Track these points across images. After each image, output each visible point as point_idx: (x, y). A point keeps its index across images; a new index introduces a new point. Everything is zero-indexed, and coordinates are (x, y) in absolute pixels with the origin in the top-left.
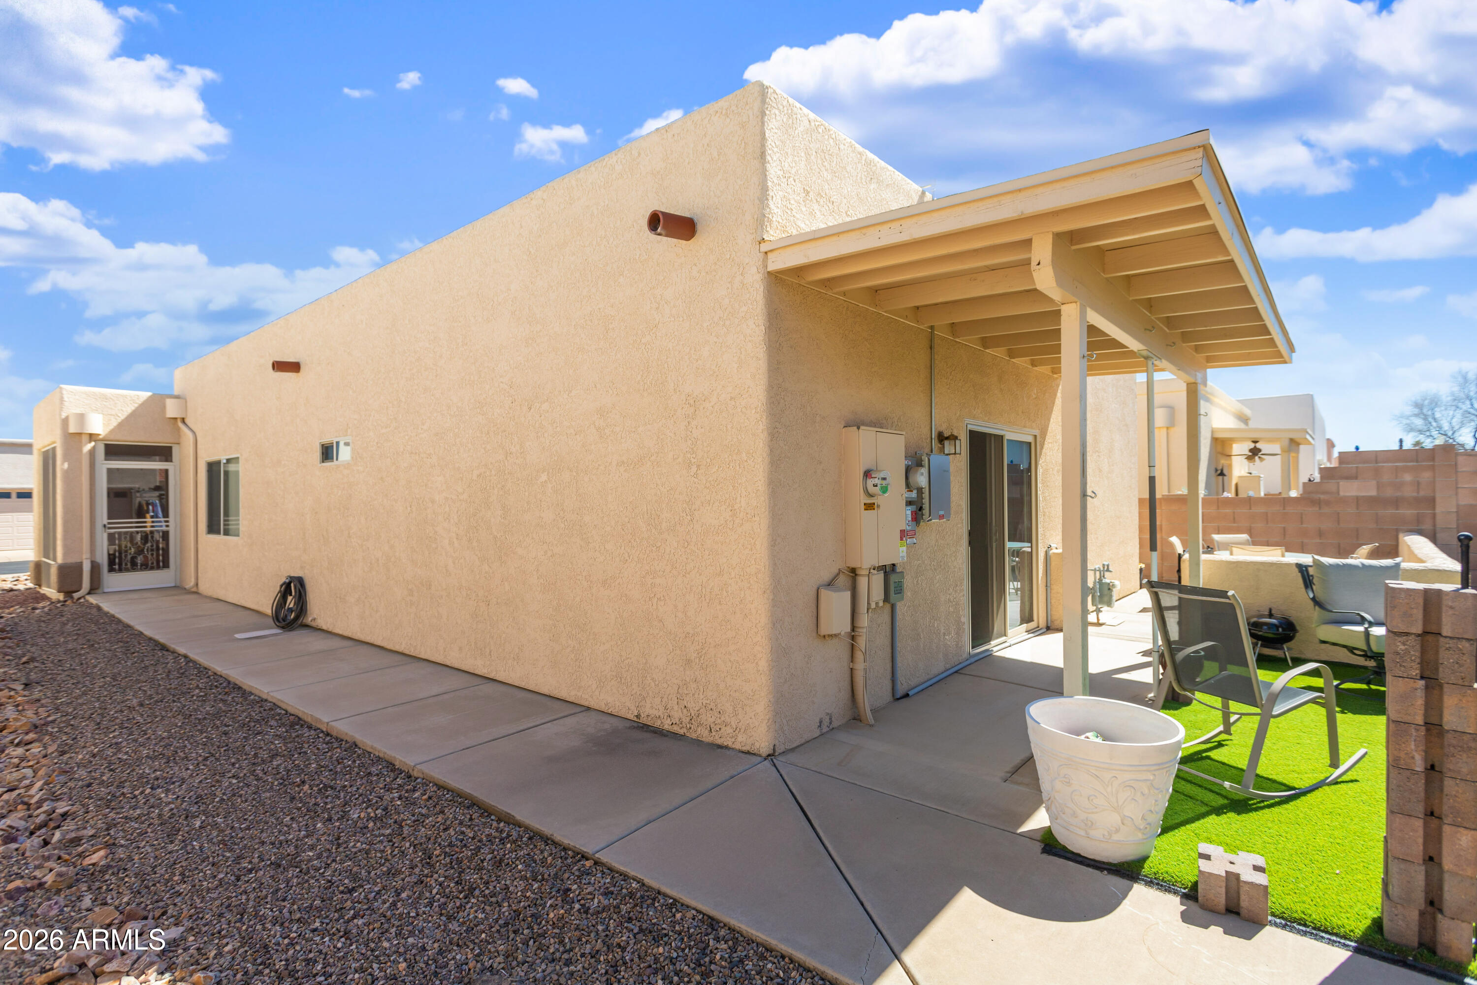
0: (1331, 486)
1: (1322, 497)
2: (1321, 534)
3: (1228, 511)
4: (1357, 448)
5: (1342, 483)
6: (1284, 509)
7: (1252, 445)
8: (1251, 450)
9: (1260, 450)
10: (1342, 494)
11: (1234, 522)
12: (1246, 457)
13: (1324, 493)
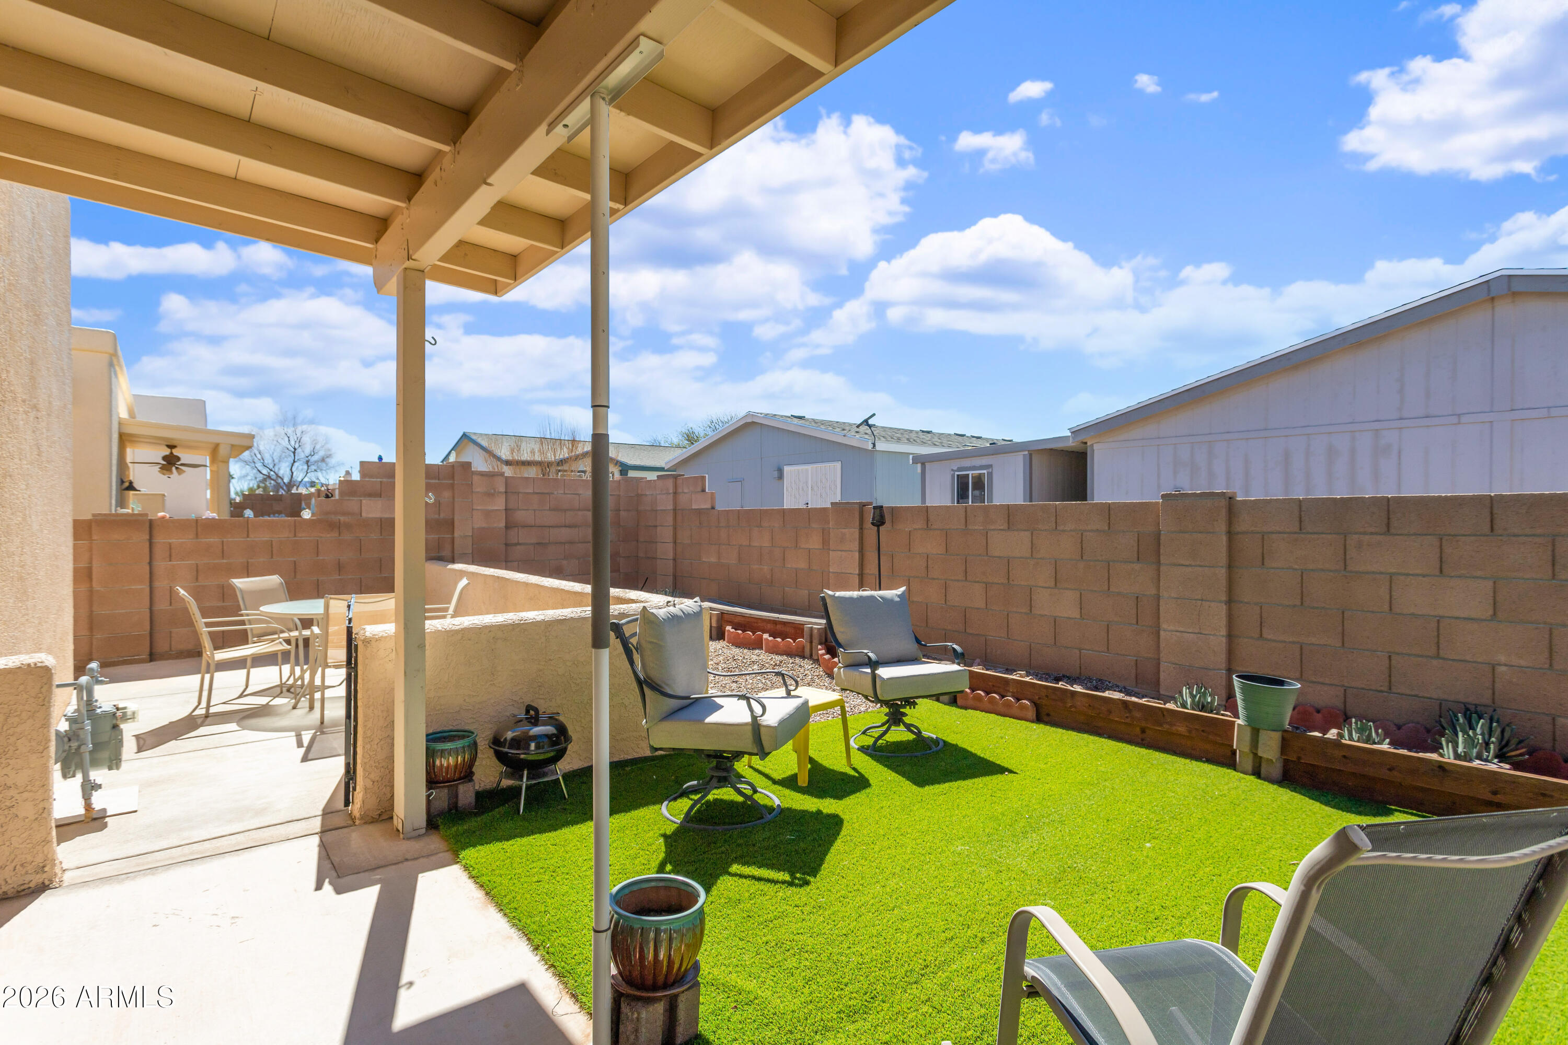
0: (352, 504)
1: (342, 518)
2: (340, 567)
3: (214, 540)
4: (380, 458)
5: (365, 501)
6: (295, 536)
7: (167, 452)
8: (164, 458)
9: (178, 459)
10: (364, 515)
11: (223, 558)
12: (160, 466)
13: (344, 514)
